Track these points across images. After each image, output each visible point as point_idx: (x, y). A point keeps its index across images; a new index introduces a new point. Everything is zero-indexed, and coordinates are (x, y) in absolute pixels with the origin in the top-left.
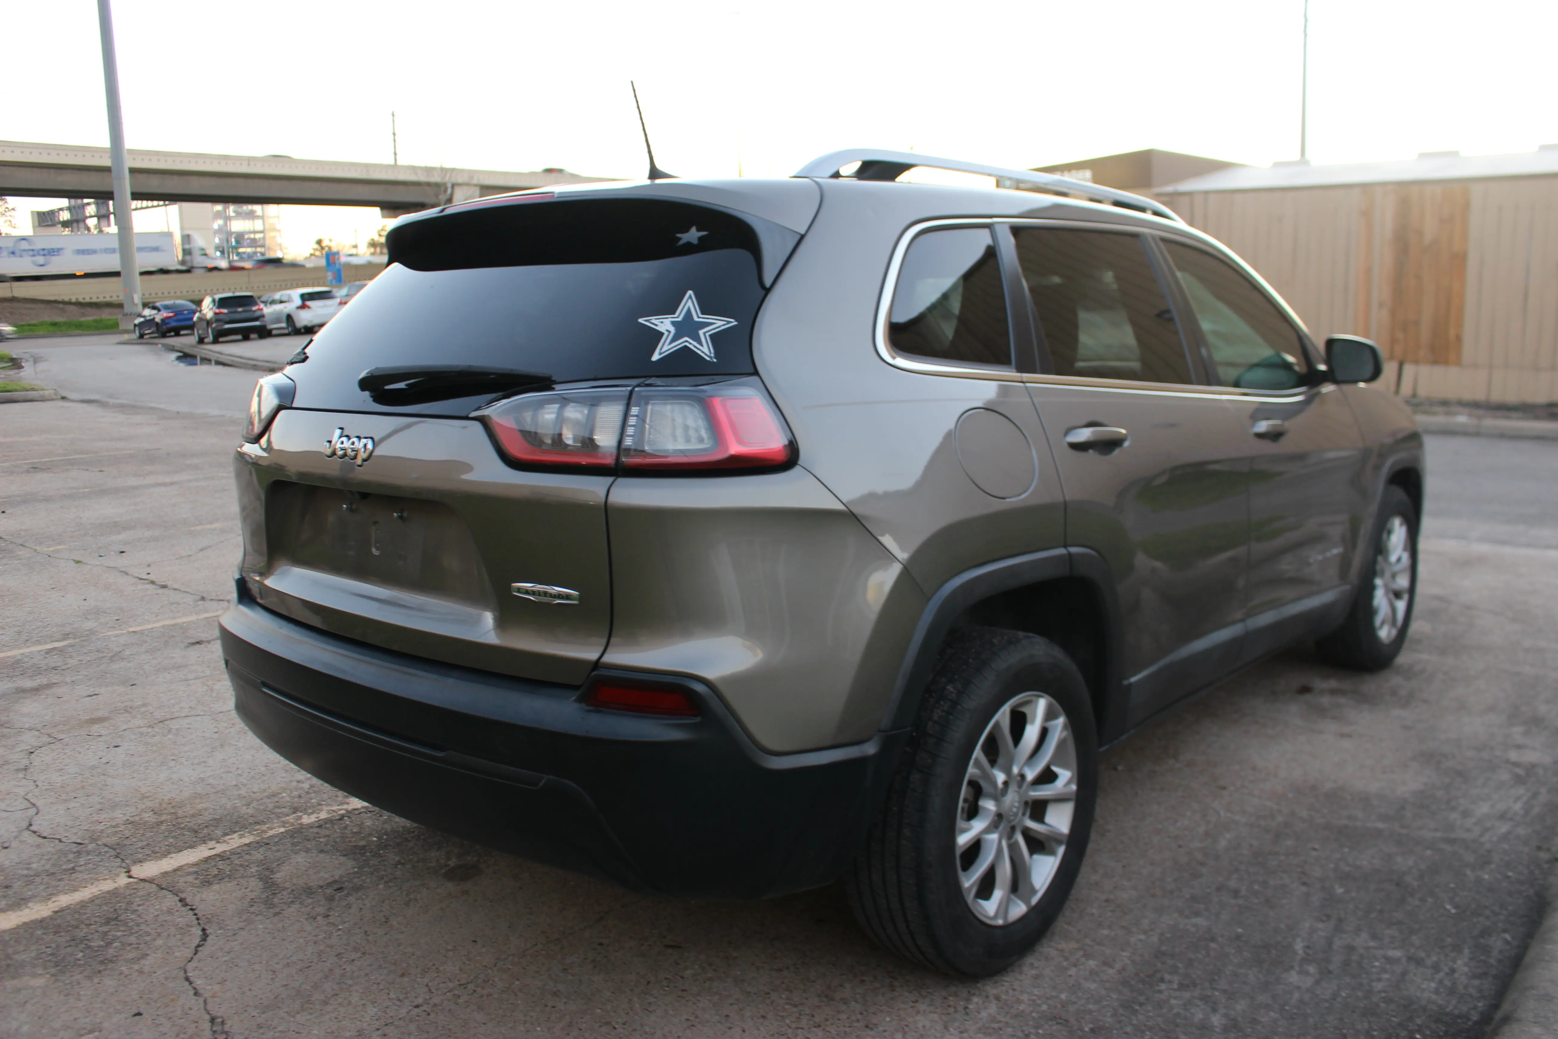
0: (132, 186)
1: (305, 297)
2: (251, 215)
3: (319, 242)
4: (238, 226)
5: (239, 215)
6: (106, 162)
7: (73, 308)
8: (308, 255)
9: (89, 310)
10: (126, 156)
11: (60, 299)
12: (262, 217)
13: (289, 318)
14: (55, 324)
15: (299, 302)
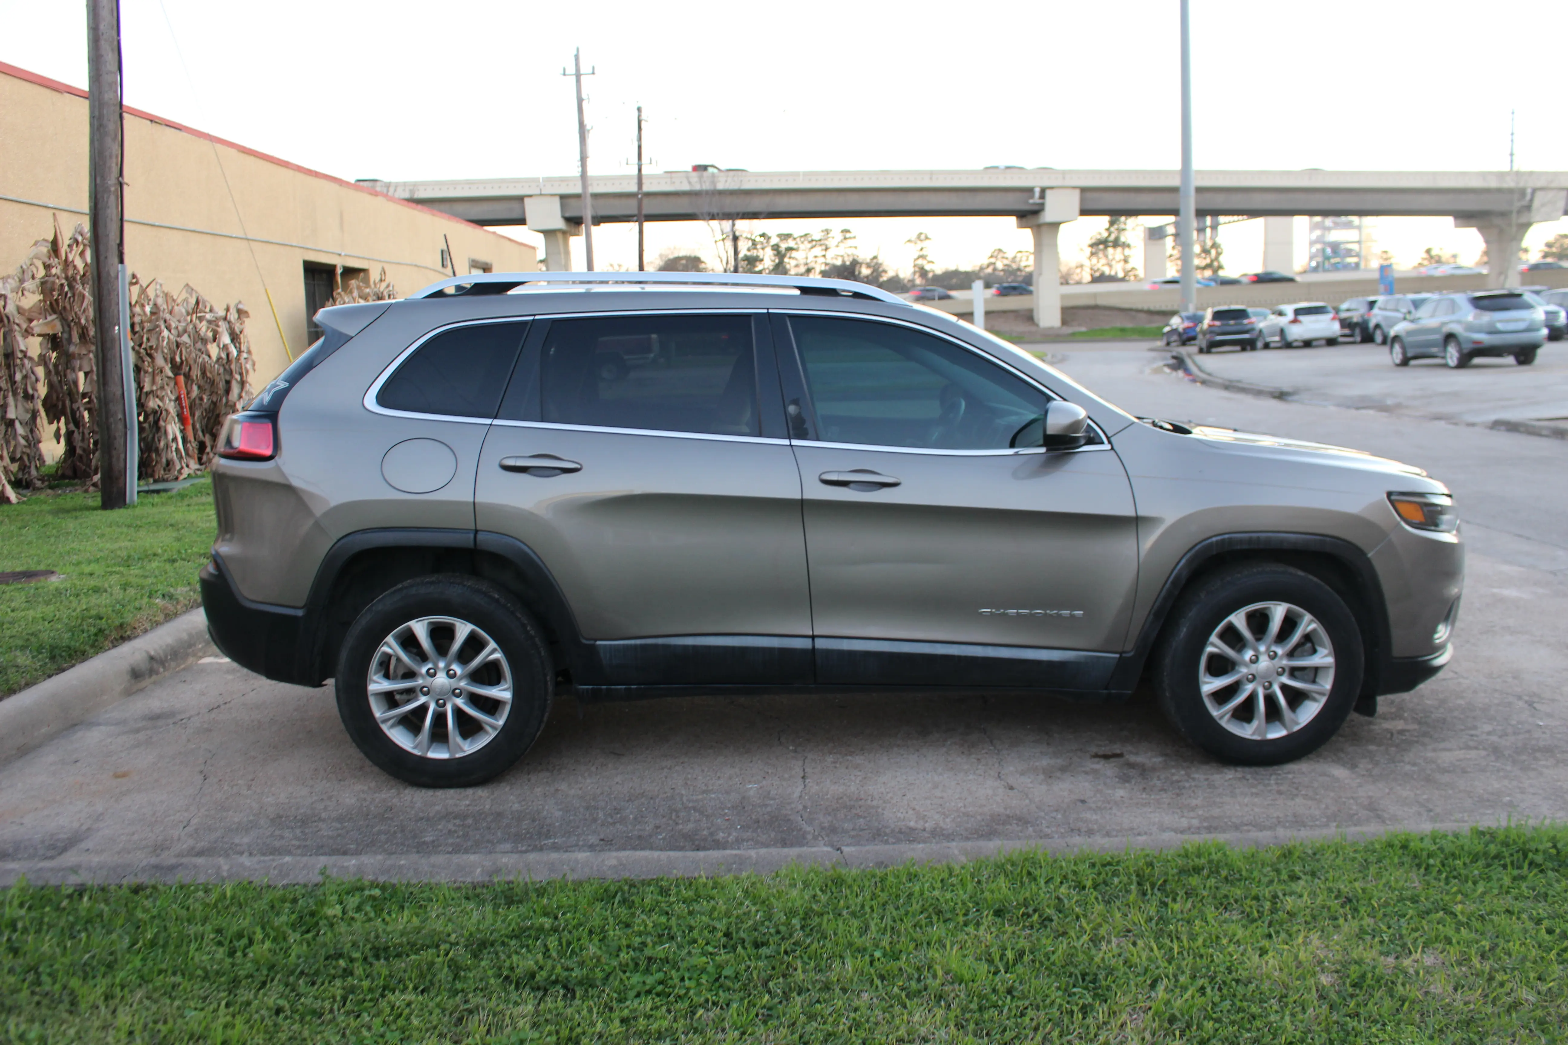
0: (1197, 202)
1: (1298, 312)
2: (1349, 225)
3: (1428, 251)
4: (1336, 235)
5: (1337, 226)
6: (1175, 182)
7: (1142, 316)
8: (1416, 264)
9: (1156, 318)
10: (1193, 175)
11: (1134, 306)
12: (1359, 228)
13: (1282, 332)
14: (1123, 330)
15: (1291, 316)
